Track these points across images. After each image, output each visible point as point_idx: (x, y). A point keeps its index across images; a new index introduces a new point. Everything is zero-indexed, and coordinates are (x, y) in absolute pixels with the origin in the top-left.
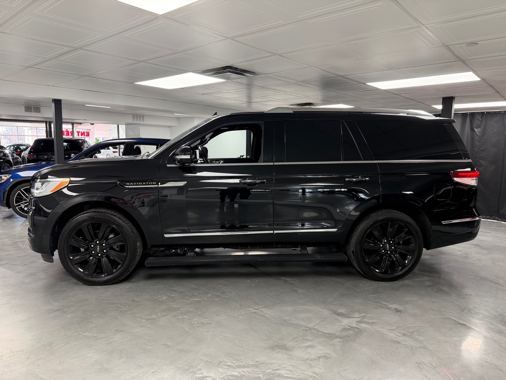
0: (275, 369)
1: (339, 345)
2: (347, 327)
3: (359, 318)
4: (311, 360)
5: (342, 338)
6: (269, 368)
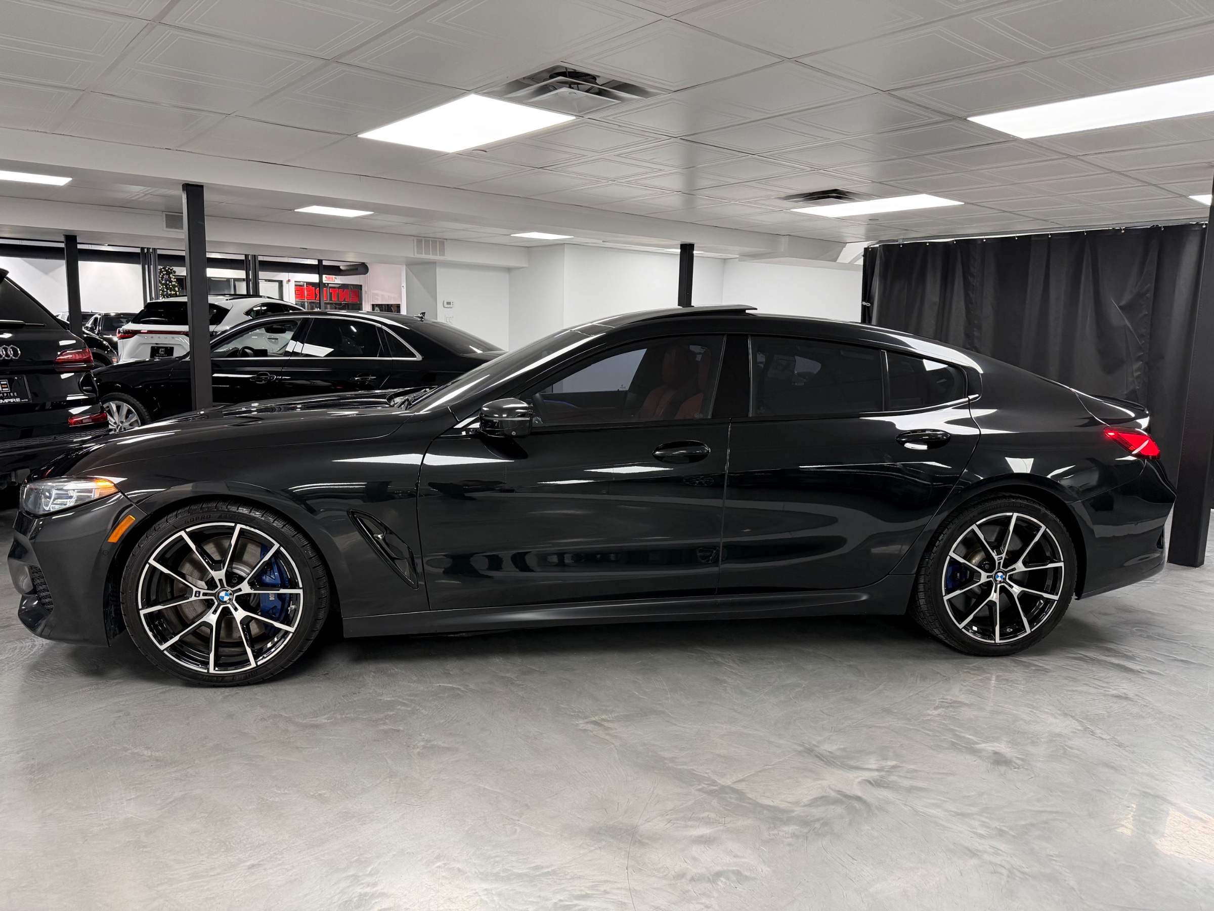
0: (577, 893)
2: (833, 794)
3: (878, 770)
4: (692, 879)
5: (805, 822)
6: (564, 890)
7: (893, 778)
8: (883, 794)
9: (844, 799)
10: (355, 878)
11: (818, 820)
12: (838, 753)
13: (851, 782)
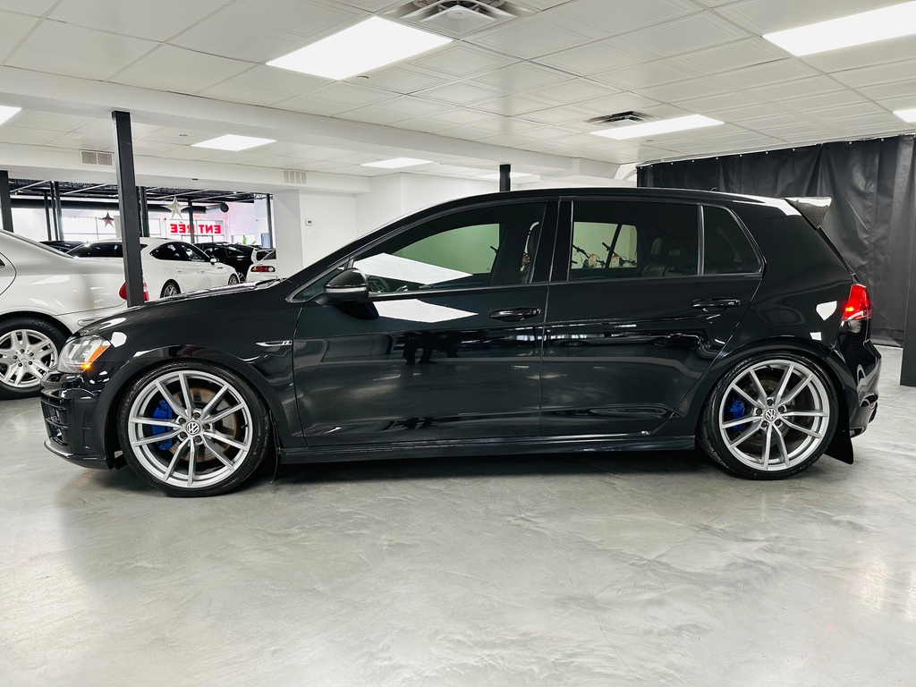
0: (569, 652)
1: (725, 601)
2: (740, 561)
3: (766, 541)
4: (659, 634)
5: (729, 583)
6: (558, 651)
7: (781, 545)
8: (781, 558)
9: (750, 564)
10: (372, 654)
11: (739, 581)
12: (728, 529)
13: (750, 551)
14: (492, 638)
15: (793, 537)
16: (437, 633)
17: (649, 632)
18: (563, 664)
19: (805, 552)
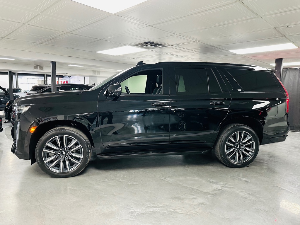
0: (174, 209)
1: (211, 198)
2: (216, 189)
3: (223, 184)
4: (195, 205)
5: (212, 194)
6: (171, 208)
7: (227, 186)
8: (226, 189)
9: (218, 190)
10: (129, 209)
11: (215, 194)
12: (214, 181)
13: (219, 186)
14: (156, 206)
15: (230, 183)
16: (144, 204)
17: (192, 205)
18: (172, 211)
19: (232, 187)
